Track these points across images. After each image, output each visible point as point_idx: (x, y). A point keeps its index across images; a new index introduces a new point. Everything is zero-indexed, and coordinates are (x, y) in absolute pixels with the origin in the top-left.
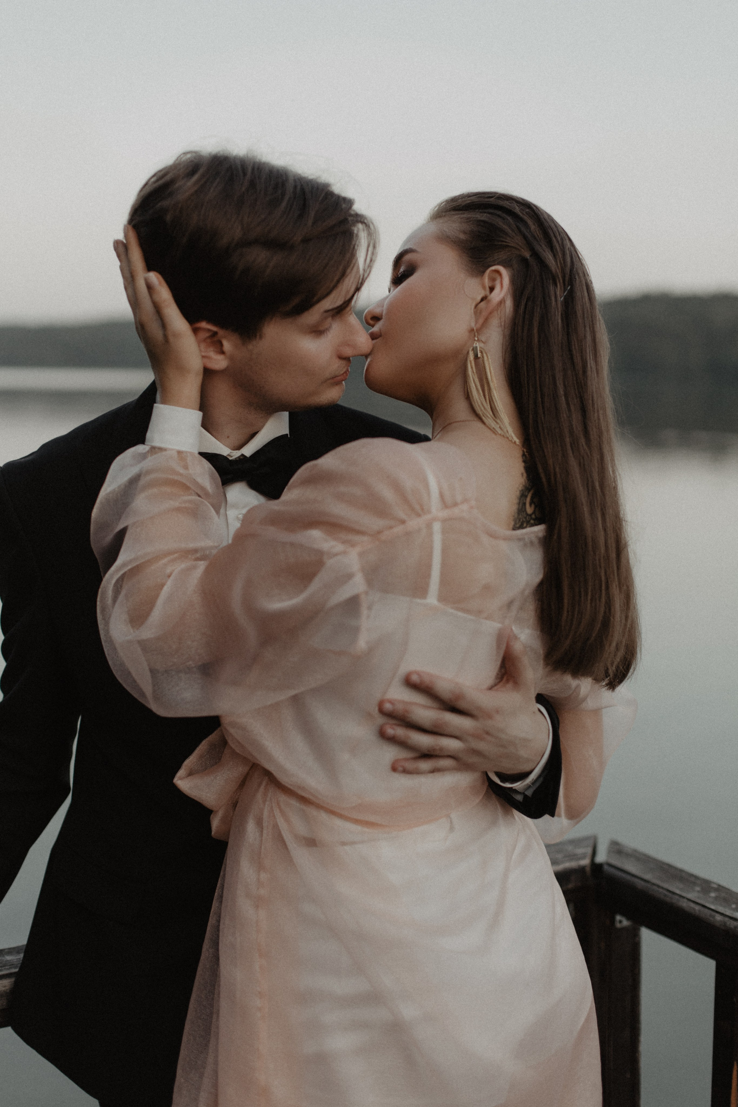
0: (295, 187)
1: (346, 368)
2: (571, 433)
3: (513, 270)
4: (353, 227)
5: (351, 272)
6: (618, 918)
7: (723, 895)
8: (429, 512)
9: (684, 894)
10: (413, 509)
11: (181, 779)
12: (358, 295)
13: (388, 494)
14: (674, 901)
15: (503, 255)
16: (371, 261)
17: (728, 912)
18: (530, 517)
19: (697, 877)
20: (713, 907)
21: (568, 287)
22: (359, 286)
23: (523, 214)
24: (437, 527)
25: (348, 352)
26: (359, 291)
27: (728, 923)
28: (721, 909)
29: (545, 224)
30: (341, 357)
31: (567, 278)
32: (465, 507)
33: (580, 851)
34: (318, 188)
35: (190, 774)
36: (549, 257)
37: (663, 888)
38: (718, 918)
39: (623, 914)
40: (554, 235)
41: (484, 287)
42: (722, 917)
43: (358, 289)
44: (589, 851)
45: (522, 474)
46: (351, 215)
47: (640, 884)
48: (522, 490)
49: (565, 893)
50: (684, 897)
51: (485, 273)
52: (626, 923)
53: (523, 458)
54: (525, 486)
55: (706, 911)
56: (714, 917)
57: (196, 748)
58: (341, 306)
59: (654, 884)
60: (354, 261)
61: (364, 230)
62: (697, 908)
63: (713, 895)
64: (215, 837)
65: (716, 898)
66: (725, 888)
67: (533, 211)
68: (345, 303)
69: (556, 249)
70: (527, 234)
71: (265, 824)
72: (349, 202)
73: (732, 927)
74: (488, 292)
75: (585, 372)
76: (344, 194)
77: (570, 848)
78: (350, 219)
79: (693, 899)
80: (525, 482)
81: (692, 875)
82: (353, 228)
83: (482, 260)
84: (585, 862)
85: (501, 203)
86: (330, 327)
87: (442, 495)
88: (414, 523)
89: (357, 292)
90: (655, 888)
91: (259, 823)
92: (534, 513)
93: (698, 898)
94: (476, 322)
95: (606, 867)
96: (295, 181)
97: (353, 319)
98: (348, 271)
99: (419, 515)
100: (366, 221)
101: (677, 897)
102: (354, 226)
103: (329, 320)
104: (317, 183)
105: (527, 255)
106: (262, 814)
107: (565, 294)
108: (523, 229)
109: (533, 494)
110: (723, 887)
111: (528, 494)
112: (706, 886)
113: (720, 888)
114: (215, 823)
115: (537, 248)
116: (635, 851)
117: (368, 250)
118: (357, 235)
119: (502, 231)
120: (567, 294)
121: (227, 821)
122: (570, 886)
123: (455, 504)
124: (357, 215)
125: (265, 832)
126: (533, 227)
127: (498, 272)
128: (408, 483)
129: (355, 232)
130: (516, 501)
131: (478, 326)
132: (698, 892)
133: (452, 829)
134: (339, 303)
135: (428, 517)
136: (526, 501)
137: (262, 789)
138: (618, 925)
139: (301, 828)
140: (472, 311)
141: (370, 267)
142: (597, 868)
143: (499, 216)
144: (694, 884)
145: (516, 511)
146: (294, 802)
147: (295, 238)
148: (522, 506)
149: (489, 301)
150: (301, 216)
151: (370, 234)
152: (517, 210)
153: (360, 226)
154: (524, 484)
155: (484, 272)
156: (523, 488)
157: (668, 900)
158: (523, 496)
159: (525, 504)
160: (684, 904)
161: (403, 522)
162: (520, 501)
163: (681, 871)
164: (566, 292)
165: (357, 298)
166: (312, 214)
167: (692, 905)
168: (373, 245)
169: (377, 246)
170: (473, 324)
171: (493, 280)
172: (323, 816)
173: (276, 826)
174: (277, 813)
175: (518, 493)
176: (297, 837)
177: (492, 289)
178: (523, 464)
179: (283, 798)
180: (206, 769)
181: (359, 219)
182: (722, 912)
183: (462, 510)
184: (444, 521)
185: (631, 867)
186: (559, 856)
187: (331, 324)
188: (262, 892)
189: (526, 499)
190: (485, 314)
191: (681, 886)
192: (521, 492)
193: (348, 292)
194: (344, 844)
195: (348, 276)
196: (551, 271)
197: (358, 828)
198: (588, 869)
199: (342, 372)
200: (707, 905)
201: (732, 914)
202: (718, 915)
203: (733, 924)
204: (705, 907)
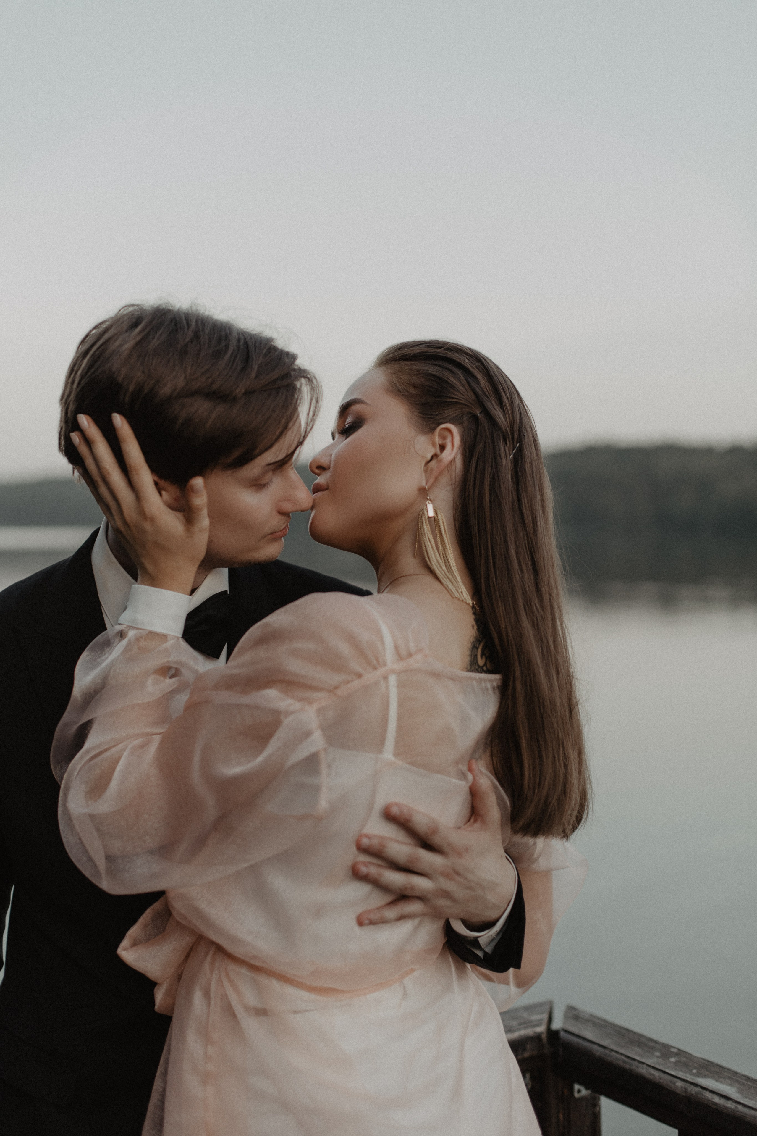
0: (239, 340)
1: (286, 524)
2: (524, 593)
3: (464, 428)
4: (295, 381)
5: (293, 425)
6: (577, 1087)
7: (683, 1059)
8: (385, 664)
9: (643, 1060)
10: (368, 662)
11: (125, 949)
12: (300, 448)
13: (344, 649)
14: (633, 1067)
15: (451, 412)
16: (314, 415)
17: (689, 1078)
18: (481, 669)
19: (656, 1042)
20: (673, 1073)
21: (517, 445)
22: (301, 440)
23: (472, 367)
24: (393, 679)
25: (288, 507)
26: (301, 446)
27: (689, 1090)
28: (681, 1075)
29: (495, 378)
30: (282, 513)
31: (516, 436)
32: (419, 657)
33: (535, 1017)
34: (261, 341)
35: (135, 944)
36: (498, 414)
37: (622, 1054)
38: (679, 1084)
39: (580, 1083)
40: (503, 390)
41: (434, 445)
42: (683, 1083)
43: (300, 443)
44: (545, 1016)
45: (473, 626)
46: (294, 370)
47: (598, 1051)
48: (473, 642)
49: (521, 1062)
50: (644, 1063)
51: (436, 430)
52: (584, 1092)
53: (473, 610)
54: (476, 638)
55: (666, 1077)
56: (674, 1083)
57: (140, 916)
58: (283, 459)
59: (612, 1050)
60: (296, 414)
61: (306, 385)
62: (657, 1074)
63: (673, 1060)
64: (159, 1012)
65: (676, 1063)
66: (685, 1052)
67: (482, 364)
68: (287, 456)
69: (506, 405)
70: (477, 390)
71: (212, 995)
72: (293, 357)
73: (693, 1093)
74: (438, 451)
75: (535, 531)
76: (287, 349)
77: (525, 1015)
78: (292, 373)
79: (653, 1065)
80: (476, 634)
81: (652, 1040)
82: (296, 383)
83: (432, 417)
84: (541, 1029)
85: (450, 354)
86: (271, 481)
87: (396, 647)
88: (371, 677)
89: (300, 446)
90: (613, 1053)
91: (207, 994)
92: (485, 664)
93: (659, 1064)
94: (427, 482)
95: (562, 1034)
96: (238, 334)
97: (293, 474)
98: (291, 424)
99: (375, 669)
100: (309, 376)
101: (636, 1063)
102: (298, 380)
103: (270, 474)
104: (261, 338)
105: (478, 412)
106: (210, 985)
107: (514, 452)
108: (473, 384)
109: (483, 646)
110: (683, 1051)
111: (479, 646)
112: (666, 1050)
113: (680, 1053)
114: (159, 996)
115: (488, 404)
116: (592, 1015)
117: (311, 404)
118: (300, 389)
119: (452, 386)
120: (516, 451)
121: (172, 994)
122: (526, 1055)
123: (410, 655)
124: (300, 369)
125: (212, 1002)
126: (483, 381)
127: (449, 430)
128: (365, 636)
129: (298, 386)
130: (468, 653)
131: (429, 484)
132: (657, 1057)
133: (405, 995)
134: (280, 457)
135: (382, 670)
136: (477, 653)
137: (209, 958)
138: (576, 1095)
139: (251, 999)
140: (422, 469)
141: (313, 420)
142: (553, 1035)
143: (449, 370)
144: (653, 1048)
145: (468, 663)
146: (244, 971)
147: (237, 391)
148: (474, 658)
149: (440, 461)
150: (244, 369)
151: (313, 389)
152: (466, 362)
153: (303, 381)
154: (475, 635)
155: (433, 430)
156: (474, 640)
157: (627, 1066)
158: (474, 648)
159: (476, 656)
160: (643, 1071)
161: (360, 676)
162: (472, 653)
163: (641, 1036)
164: (515, 450)
165: (299, 453)
166: (255, 367)
167: (652, 1071)
168: (316, 399)
169: (320, 400)
170: (424, 483)
171: (444, 438)
172: (275, 984)
173: (224, 997)
174: (226, 983)
175: (470, 645)
176: (247, 1009)
177: (442, 448)
178: (473, 616)
179: (232, 967)
180: (149, 939)
181: (303, 374)
182: (683, 1077)
183: (416, 662)
184: (399, 673)
185: (589, 1033)
186: (514, 1023)
187: (272, 479)
188: (210, 1067)
189: (477, 651)
190: (435, 473)
191: (640, 1051)
192: (473, 644)
193: (290, 446)
194: (295, 1012)
195: (290, 429)
196: (501, 429)
197: (312, 996)
198: (544, 1036)
199: (282, 528)
200: (667, 1071)
201: (693, 1079)
202: (679, 1081)
203: (694, 1090)
204: (665, 1072)
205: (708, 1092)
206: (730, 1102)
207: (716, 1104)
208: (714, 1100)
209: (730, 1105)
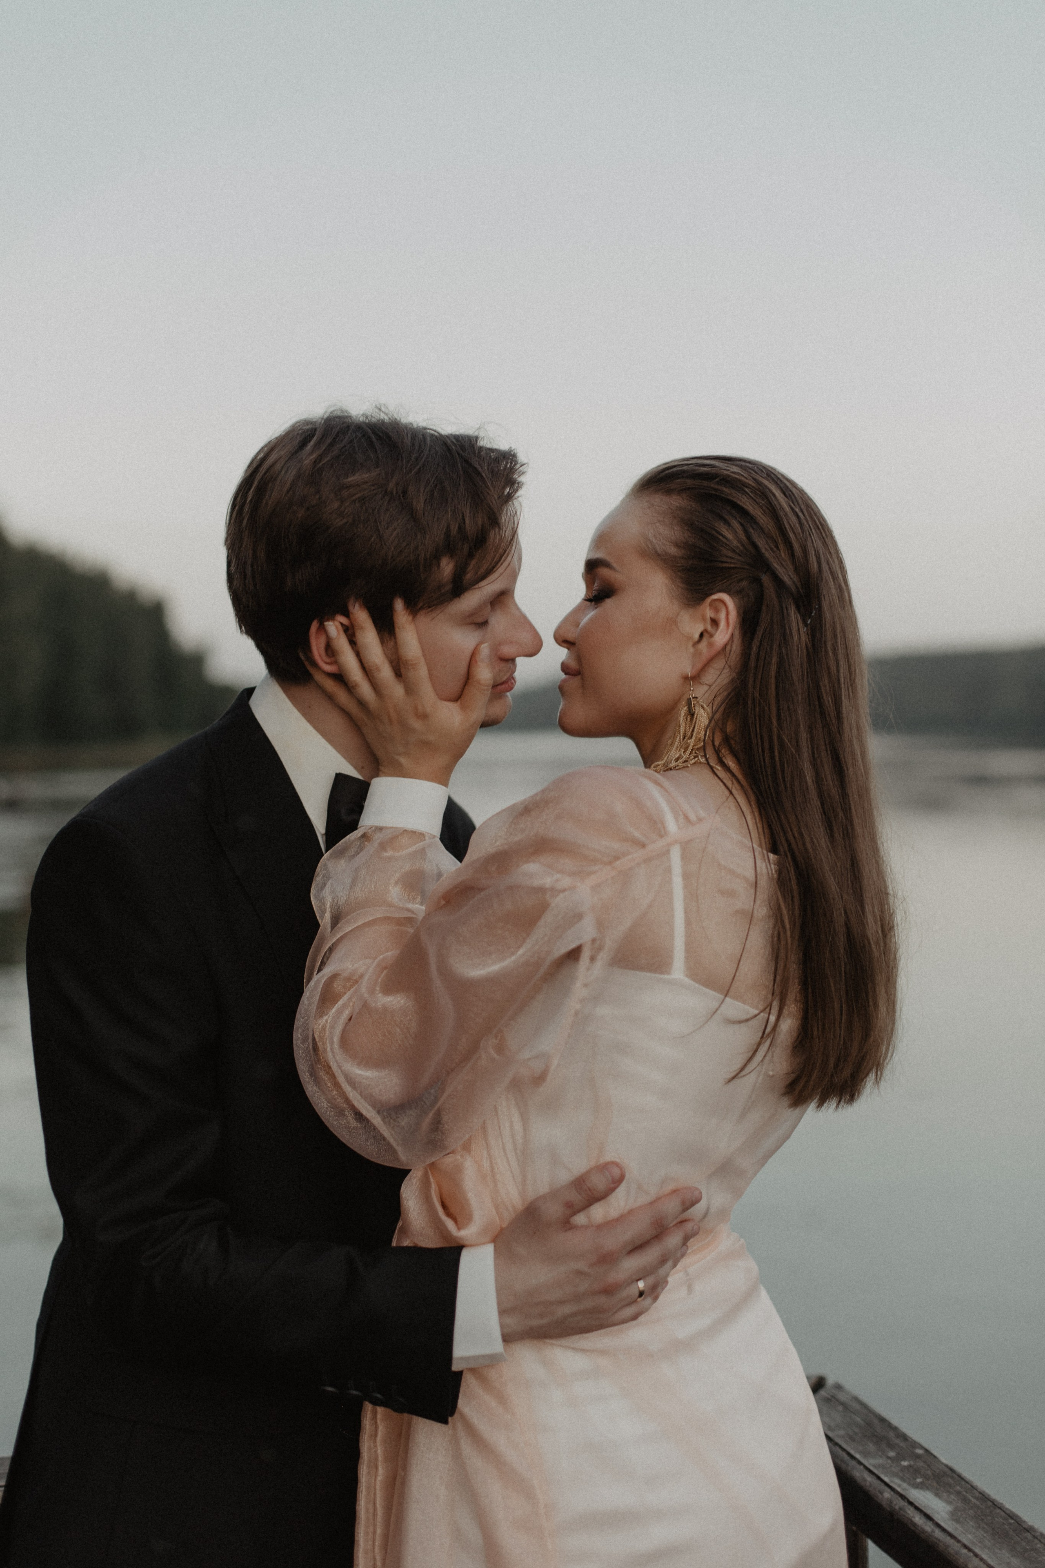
3: (742, 598)
9: (863, 1460)
14: (849, 1468)
15: (727, 578)
17: (902, 1488)
20: (886, 1479)
21: (814, 611)
27: (894, 1503)
29: (784, 519)
41: (704, 620)
42: (891, 1493)
51: (705, 604)
63: (905, 1463)
70: (759, 543)
74: (709, 627)
83: (700, 585)
94: (693, 667)
99: (661, 836)
107: (811, 621)
108: (753, 534)
127: (721, 601)
131: (696, 671)
135: (669, 839)
149: (713, 640)
155: (702, 602)
160: (859, 1475)
161: (642, 845)
170: (688, 670)
171: (716, 609)
177: (714, 623)
182: (895, 1486)
184: (685, 843)
190: (704, 657)
200: (883, 1477)
201: (904, 1489)
202: (889, 1490)
203: (899, 1503)
204: (879, 1478)
205: (912, 1509)
206: (930, 1523)
207: (915, 1525)
208: (913, 1519)
209: (928, 1527)
